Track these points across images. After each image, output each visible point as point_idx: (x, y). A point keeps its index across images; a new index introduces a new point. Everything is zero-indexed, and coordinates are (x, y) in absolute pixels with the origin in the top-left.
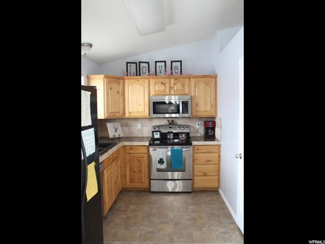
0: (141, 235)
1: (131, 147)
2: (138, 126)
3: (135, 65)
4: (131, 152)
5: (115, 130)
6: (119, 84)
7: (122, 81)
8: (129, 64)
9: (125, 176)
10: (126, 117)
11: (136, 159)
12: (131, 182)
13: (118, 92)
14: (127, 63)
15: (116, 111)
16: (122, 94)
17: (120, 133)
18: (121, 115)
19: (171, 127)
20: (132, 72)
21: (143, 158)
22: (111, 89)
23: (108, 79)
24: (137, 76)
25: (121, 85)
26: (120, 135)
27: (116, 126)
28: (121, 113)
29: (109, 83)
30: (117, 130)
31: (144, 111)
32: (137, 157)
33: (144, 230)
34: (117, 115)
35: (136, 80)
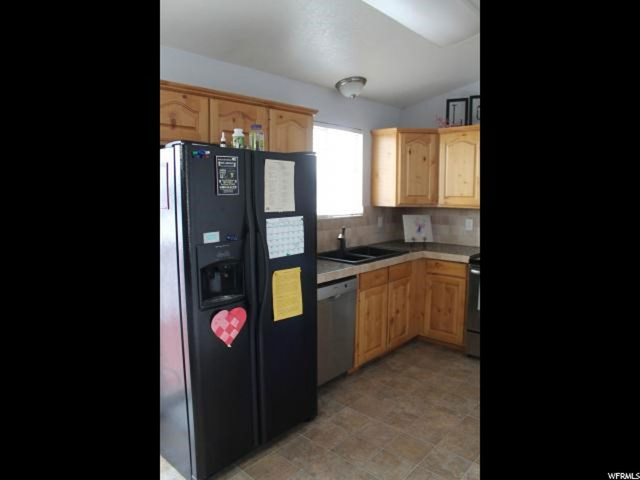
0: (393, 413)
1: (438, 263)
2: (467, 224)
3: (464, 103)
4: (435, 271)
5: (417, 228)
6: (427, 143)
7: (433, 137)
8: (451, 104)
9: (423, 315)
10: (439, 206)
11: (444, 286)
12: (432, 327)
13: (425, 159)
14: (449, 101)
15: (419, 194)
16: (433, 162)
17: (427, 235)
18: (429, 202)
20: (457, 121)
21: (458, 285)
22: (410, 152)
23: (404, 135)
24: (466, 124)
25: (432, 145)
26: (425, 239)
27: (421, 222)
28: (429, 197)
29: (406, 142)
30: (422, 230)
31: (474, 196)
32: (447, 284)
33: (403, 408)
34: (421, 202)
35: (461, 134)
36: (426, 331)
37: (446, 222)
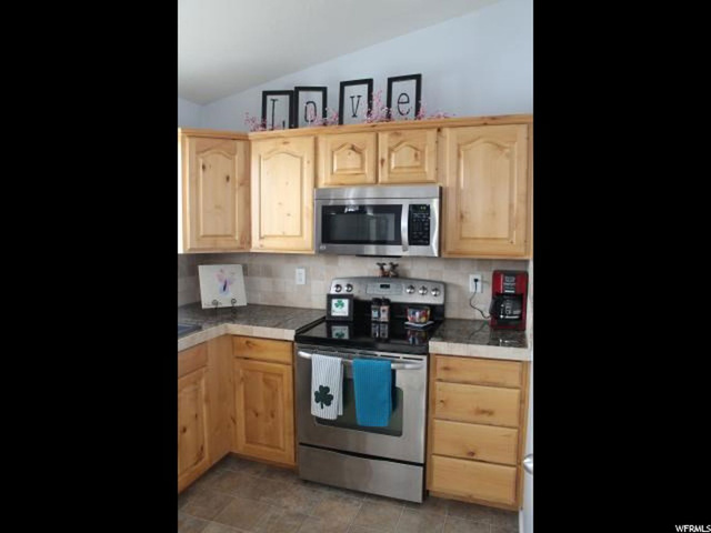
1: (249, 341)
2: (297, 276)
3: (287, 97)
4: (248, 354)
5: (221, 285)
6: (231, 154)
7: (240, 145)
8: (269, 97)
9: (234, 421)
10: (252, 250)
11: (261, 376)
13: (228, 178)
14: (265, 94)
15: (220, 233)
16: (241, 185)
18: (238, 244)
19: (388, 287)
20: (278, 121)
21: (281, 375)
22: (204, 167)
23: (195, 140)
24: (290, 127)
25: (239, 158)
27: (227, 276)
28: (237, 238)
29: (198, 153)
30: (229, 287)
31: (301, 235)
32: (265, 373)
34: (223, 246)
35: (281, 140)
36: (241, 447)
37: (269, 273)
